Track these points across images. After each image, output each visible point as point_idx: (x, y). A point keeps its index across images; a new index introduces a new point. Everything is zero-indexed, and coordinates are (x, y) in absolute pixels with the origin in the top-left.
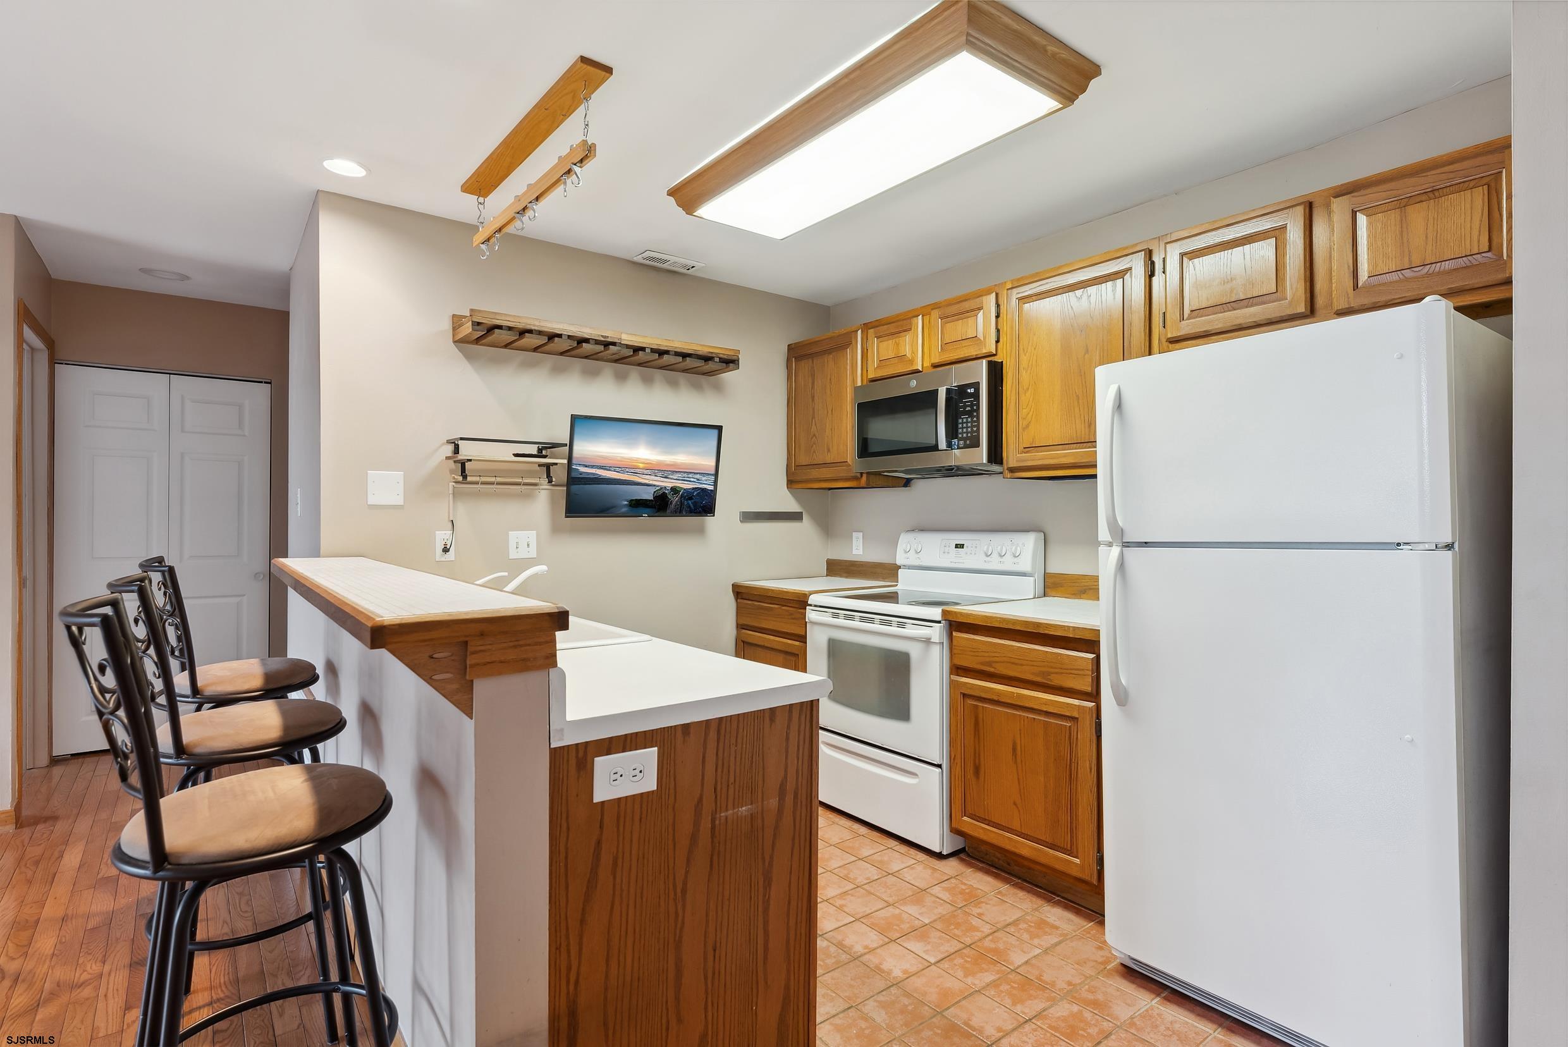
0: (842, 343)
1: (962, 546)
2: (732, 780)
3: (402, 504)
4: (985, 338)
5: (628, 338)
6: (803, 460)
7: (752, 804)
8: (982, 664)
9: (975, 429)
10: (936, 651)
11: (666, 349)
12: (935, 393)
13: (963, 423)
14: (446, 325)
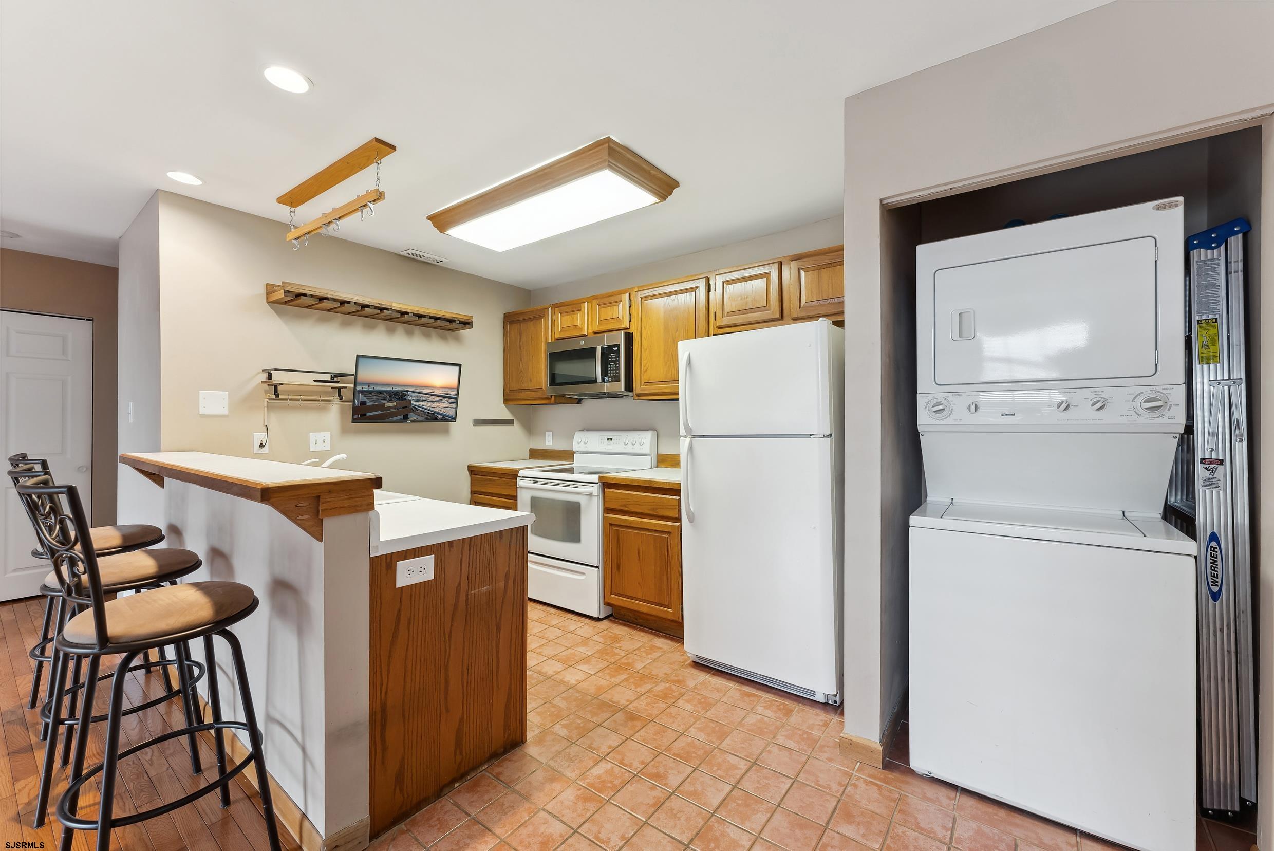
0: (537, 316)
1: (611, 439)
2: (478, 572)
3: (227, 414)
4: (623, 318)
5: (396, 306)
6: (514, 387)
7: (489, 585)
8: (621, 506)
9: (618, 371)
10: (595, 500)
11: (423, 314)
12: (594, 350)
13: (611, 367)
14: (262, 291)
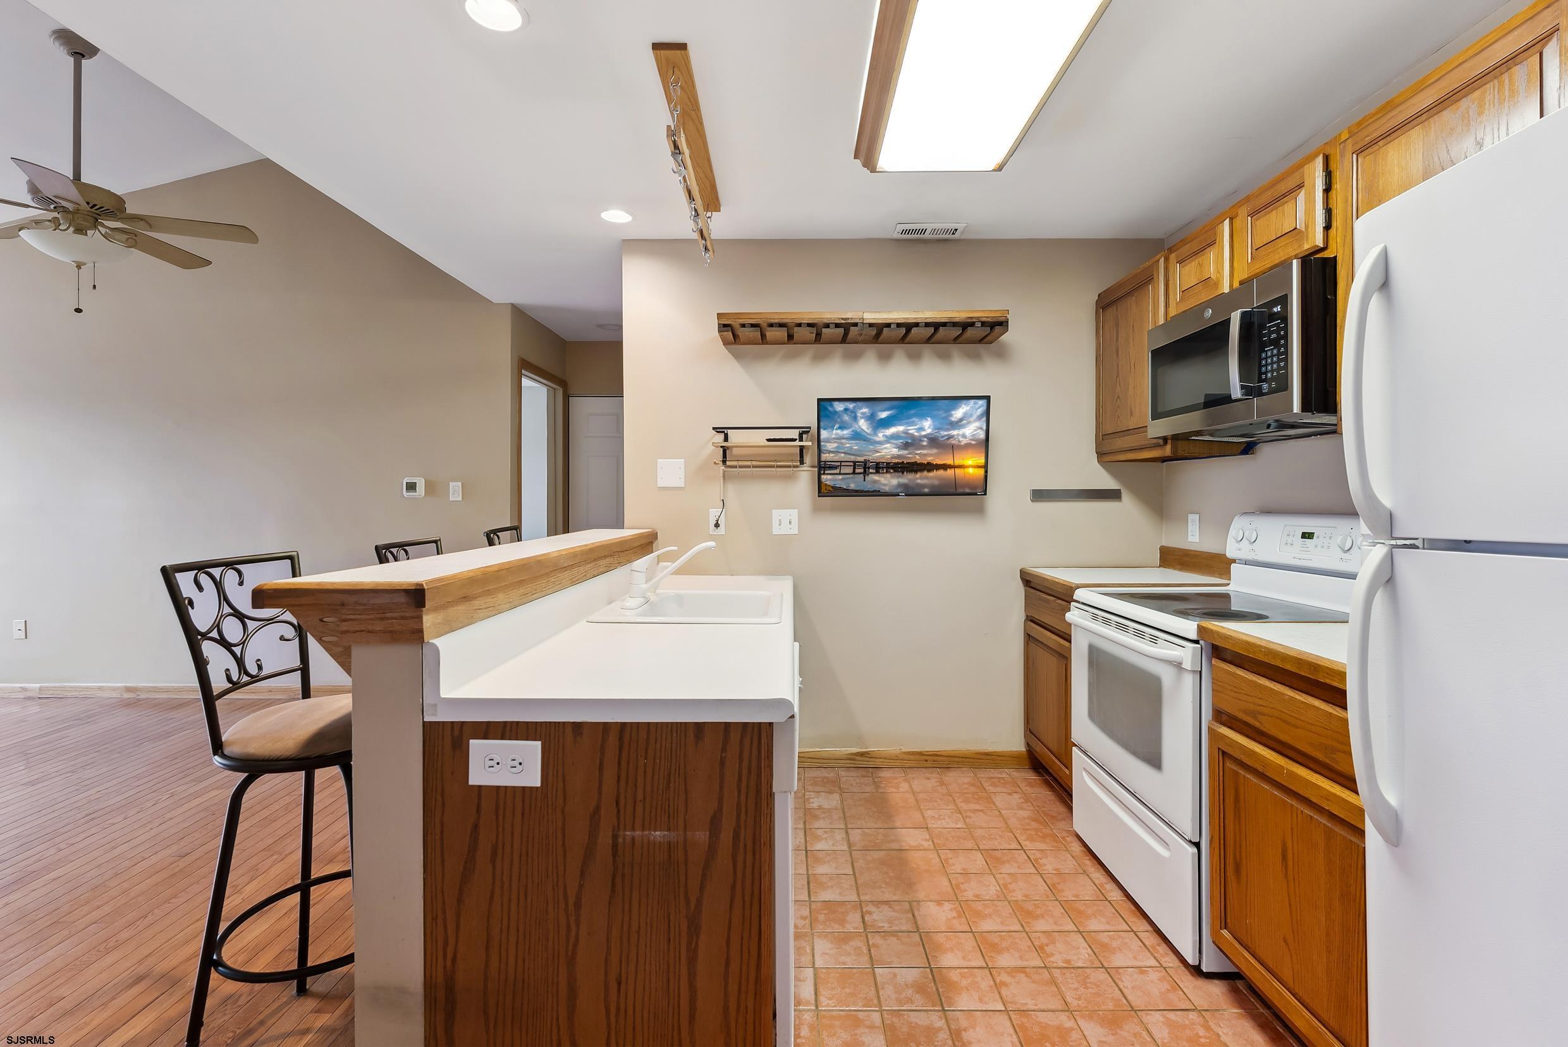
0: (1145, 280)
1: (1311, 536)
2: (640, 796)
3: (683, 486)
4: (1307, 227)
5: (871, 317)
6: (1109, 427)
7: (669, 830)
9: (1282, 364)
10: (1189, 681)
11: (914, 321)
12: (1230, 321)
13: (1266, 358)
